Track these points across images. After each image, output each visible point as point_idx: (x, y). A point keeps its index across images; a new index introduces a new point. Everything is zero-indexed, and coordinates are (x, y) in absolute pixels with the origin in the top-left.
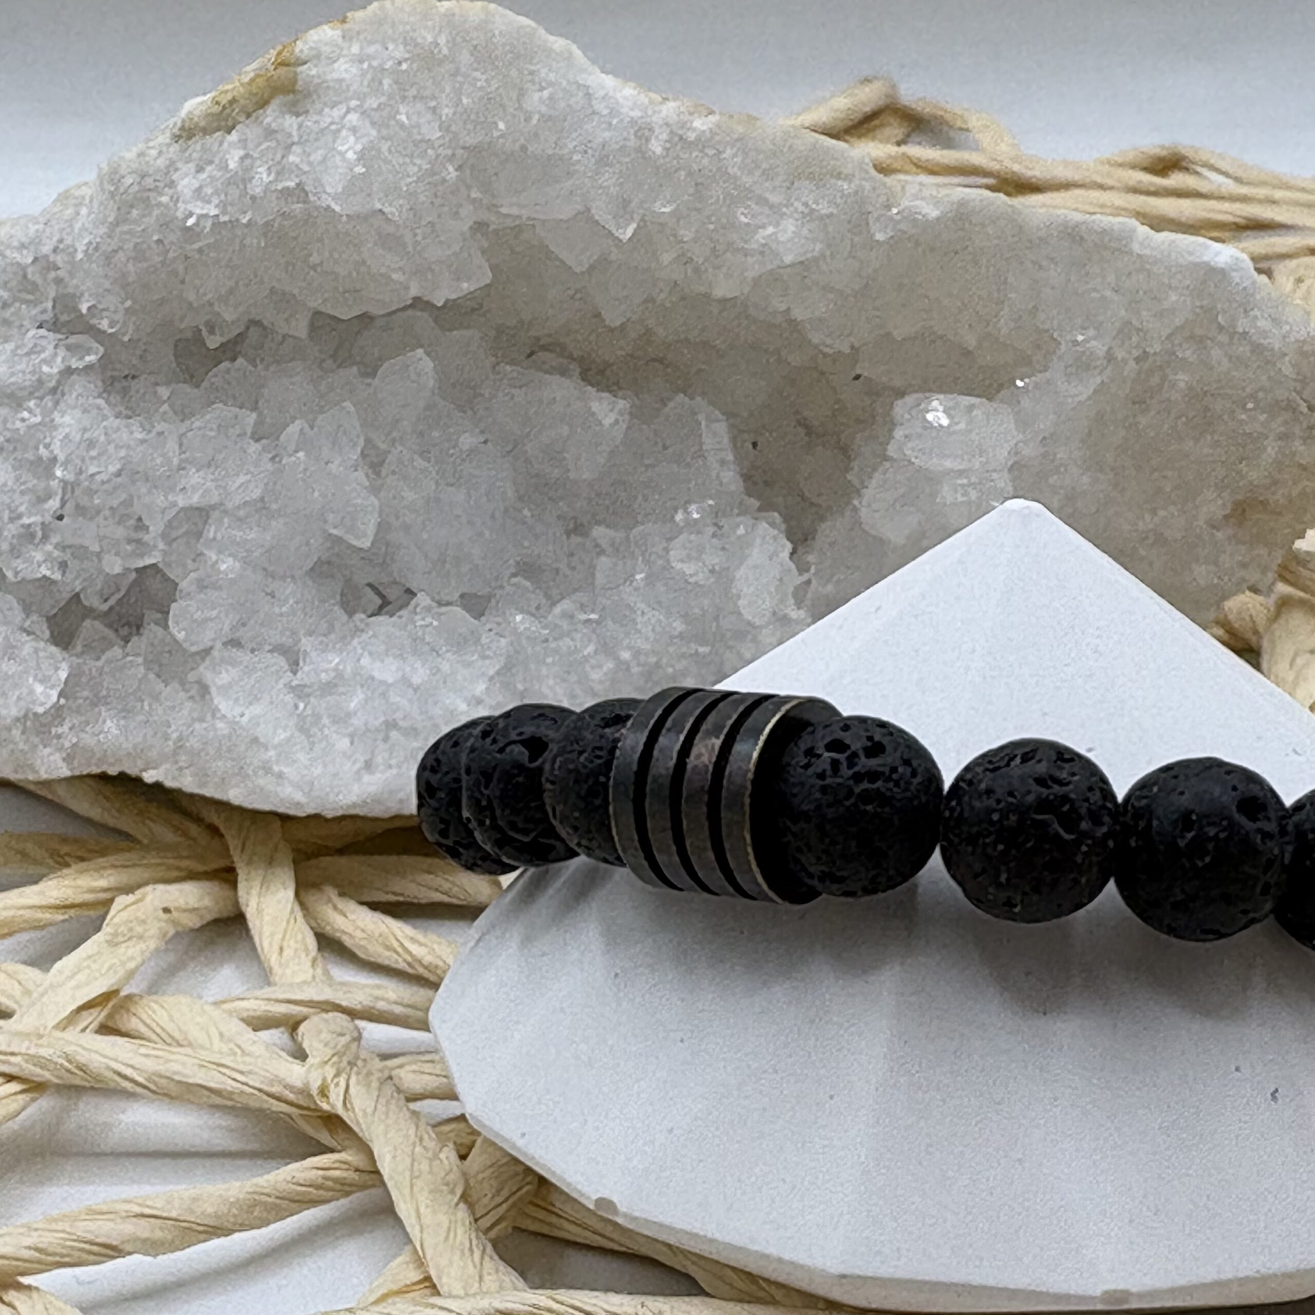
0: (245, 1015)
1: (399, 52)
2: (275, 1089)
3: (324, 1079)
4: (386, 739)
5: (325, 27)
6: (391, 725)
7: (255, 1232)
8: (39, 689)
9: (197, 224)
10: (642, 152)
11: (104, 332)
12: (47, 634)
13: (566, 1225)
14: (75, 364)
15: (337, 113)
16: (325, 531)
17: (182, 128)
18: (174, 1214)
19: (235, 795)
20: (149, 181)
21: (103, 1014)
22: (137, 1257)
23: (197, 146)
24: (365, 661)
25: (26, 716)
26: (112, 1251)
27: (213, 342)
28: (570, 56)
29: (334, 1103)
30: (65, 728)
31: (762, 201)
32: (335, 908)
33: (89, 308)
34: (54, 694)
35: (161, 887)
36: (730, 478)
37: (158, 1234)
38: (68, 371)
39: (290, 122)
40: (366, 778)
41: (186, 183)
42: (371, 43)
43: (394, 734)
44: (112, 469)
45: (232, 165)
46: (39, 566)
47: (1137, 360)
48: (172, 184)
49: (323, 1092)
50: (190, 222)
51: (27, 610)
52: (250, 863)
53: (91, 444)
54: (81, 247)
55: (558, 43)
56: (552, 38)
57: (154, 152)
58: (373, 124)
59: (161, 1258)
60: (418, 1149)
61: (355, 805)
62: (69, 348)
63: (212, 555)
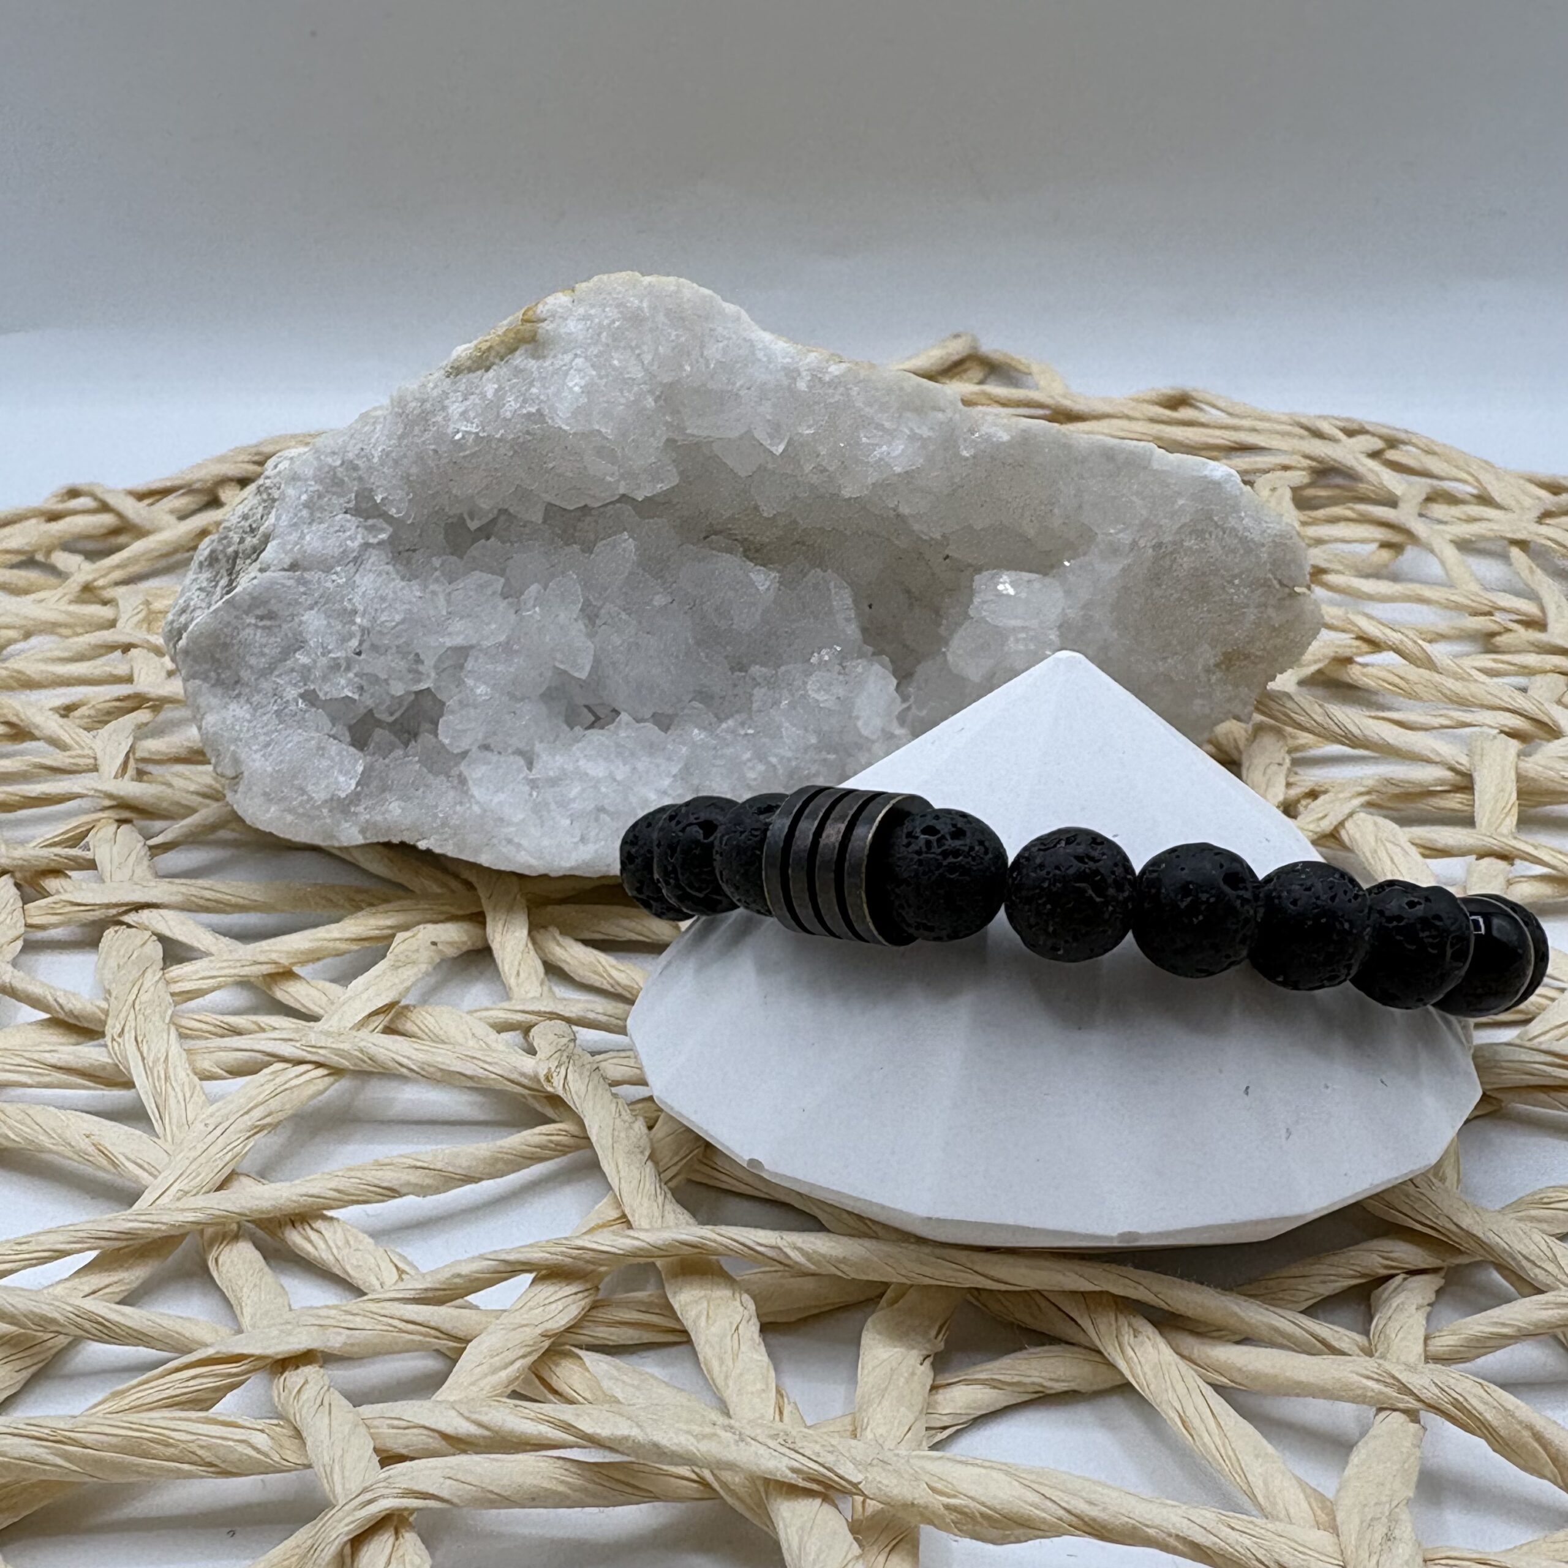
0: (491, 1021)
1: (612, 312)
2: (514, 1076)
3: (550, 1069)
4: (597, 820)
5: (560, 295)
6: (601, 809)
7: (498, 1180)
8: (342, 779)
9: (463, 437)
10: (792, 390)
11: (392, 516)
12: (349, 739)
13: (725, 1178)
14: (372, 540)
15: (568, 357)
16: (555, 667)
17: (452, 367)
18: (439, 1166)
19: (485, 859)
20: (428, 406)
21: (388, 1018)
22: (411, 1197)
23: (464, 380)
24: (582, 763)
25: (332, 799)
26: (393, 1193)
27: (473, 525)
28: (738, 319)
29: (556, 1087)
30: (361, 809)
31: (880, 427)
32: (559, 944)
33: (383, 499)
34: (353, 783)
35: (430, 926)
36: (852, 630)
37: (428, 1181)
38: (367, 545)
39: (532, 364)
40: (581, 847)
41: (455, 408)
42: (592, 306)
43: (603, 816)
44: (398, 618)
45: (490, 395)
46: (343, 688)
47: (1154, 547)
48: (444, 408)
49: (548, 1079)
50: (458, 436)
51: (334, 720)
52: (494, 909)
53: (383, 599)
54: (377, 454)
55: (730, 308)
56: (725, 305)
57: (431, 385)
58: (593, 366)
59: (429, 1198)
60: (618, 1121)
61: (572, 868)
62: (366, 528)
63: (470, 682)
